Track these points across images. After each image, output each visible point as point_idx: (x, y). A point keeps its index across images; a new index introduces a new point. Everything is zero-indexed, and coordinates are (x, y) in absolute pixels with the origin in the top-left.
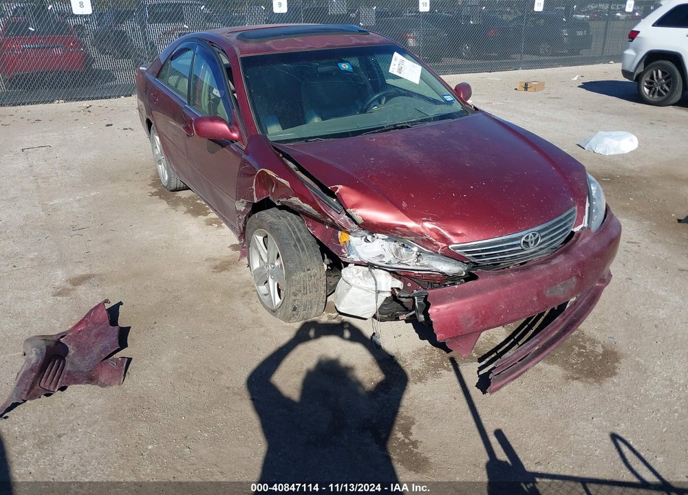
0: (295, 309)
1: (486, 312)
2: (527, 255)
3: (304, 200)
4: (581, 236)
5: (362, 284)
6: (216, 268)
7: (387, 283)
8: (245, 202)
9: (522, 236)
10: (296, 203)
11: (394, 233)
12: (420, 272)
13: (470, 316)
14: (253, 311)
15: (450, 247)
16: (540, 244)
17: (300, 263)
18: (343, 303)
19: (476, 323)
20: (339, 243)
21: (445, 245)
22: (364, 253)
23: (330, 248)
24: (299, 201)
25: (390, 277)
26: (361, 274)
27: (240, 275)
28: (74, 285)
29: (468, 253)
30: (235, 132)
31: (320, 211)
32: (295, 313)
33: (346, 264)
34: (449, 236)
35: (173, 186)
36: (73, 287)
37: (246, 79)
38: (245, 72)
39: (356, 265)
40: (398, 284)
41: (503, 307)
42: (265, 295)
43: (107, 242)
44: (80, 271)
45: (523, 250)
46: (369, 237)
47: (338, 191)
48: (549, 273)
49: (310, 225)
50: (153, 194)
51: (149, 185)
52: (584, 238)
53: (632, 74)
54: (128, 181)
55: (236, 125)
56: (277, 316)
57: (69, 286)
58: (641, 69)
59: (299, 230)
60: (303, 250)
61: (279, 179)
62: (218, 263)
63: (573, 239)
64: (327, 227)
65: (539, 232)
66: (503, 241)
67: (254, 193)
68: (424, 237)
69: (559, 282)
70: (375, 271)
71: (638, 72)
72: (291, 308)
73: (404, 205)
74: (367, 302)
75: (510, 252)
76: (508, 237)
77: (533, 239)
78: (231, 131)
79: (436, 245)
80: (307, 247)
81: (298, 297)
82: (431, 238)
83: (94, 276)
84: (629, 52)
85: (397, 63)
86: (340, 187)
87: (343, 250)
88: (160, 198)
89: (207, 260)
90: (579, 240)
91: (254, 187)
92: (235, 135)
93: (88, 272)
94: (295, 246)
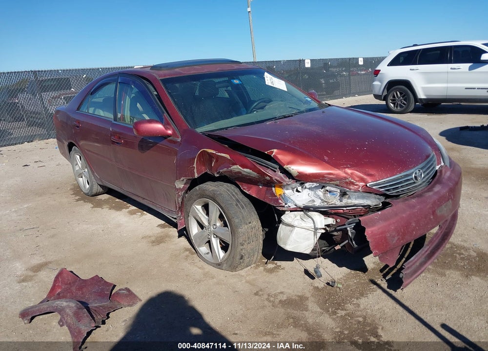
0: (242, 257)
1: (404, 230)
2: (416, 186)
3: (244, 166)
4: (443, 171)
5: (303, 224)
6: (153, 242)
7: (321, 221)
8: (185, 180)
9: (412, 173)
10: (237, 170)
11: (323, 180)
12: (348, 208)
13: (394, 234)
14: (200, 268)
15: (368, 185)
16: (424, 177)
17: (243, 218)
18: (289, 242)
19: (399, 239)
20: (276, 196)
21: (364, 184)
22: (297, 200)
23: (268, 202)
24: (240, 167)
25: (322, 217)
26: (298, 217)
27: (176, 244)
28: (34, 272)
29: (381, 188)
30: (169, 129)
31: (259, 172)
32: (241, 261)
33: (283, 212)
34: (365, 177)
35: (94, 191)
36: (34, 274)
37: (169, 93)
38: (166, 88)
39: (291, 211)
40: (330, 221)
41: (414, 225)
42: (207, 253)
43: (53, 236)
44: (37, 261)
45: (414, 183)
46: (300, 189)
47: (274, 153)
48: (436, 197)
49: (245, 187)
50: (77, 200)
51: (72, 195)
52: (446, 172)
53: (381, 96)
54: (53, 194)
55: (168, 124)
56: (224, 268)
57: (31, 273)
58: (385, 93)
59: (236, 193)
60: (243, 208)
61: (219, 154)
62: (153, 239)
63: (438, 174)
64: (261, 187)
65: (422, 168)
66: (402, 177)
67: (195, 171)
68: (347, 180)
69: (443, 204)
70: (310, 213)
71: (384, 94)
72: (238, 257)
73: (326, 158)
74: (308, 239)
75: (407, 185)
76: (405, 173)
77: (420, 174)
78: (166, 129)
79: (357, 185)
80: (245, 205)
81: (245, 246)
82: (352, 180)
83: (50, 262)
84: (376, 83)
85: (269, 79)
86: (275, 150)
87: (280, 201)
88: (85, 202)
89: (143, 238)
90: (443, 174)
91: (195, 165)
92: (170, 132)
93: (43, 260)
94: (237, 205)
